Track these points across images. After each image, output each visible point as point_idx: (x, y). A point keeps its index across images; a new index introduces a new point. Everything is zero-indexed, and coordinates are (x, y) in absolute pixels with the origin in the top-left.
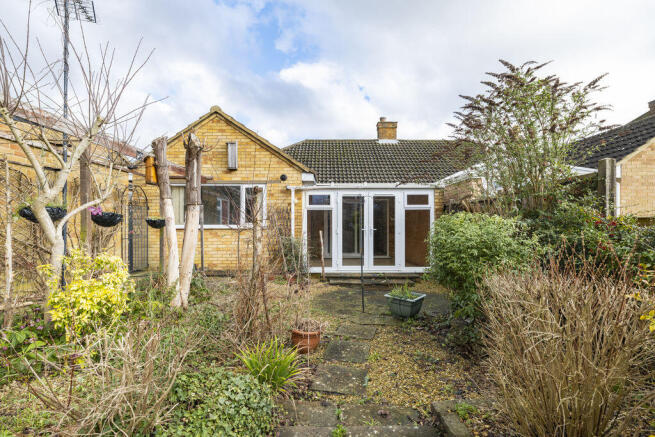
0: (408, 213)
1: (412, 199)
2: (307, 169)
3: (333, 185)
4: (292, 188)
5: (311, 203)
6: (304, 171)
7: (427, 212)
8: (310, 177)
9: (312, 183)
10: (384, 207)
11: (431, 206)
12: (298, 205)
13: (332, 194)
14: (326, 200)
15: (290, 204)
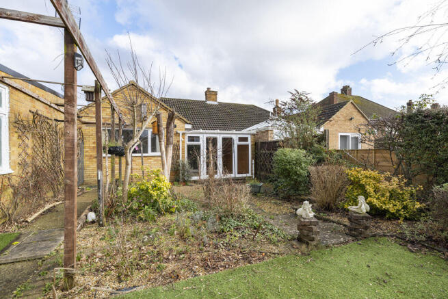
0: (239, 146)
1: (241, 139)
2: (188, 122)
3: (201, 131)
4: (181, 132)
5: (189, 141)
6: (186, 123)
7: (248, 146)
8: (190, 126)
9: (190, 130)
10: (228, 143)
11: (249, 143)
12: (183, 142)
13: (201, 136)
14: (197, 139)
15: (178, 141)
